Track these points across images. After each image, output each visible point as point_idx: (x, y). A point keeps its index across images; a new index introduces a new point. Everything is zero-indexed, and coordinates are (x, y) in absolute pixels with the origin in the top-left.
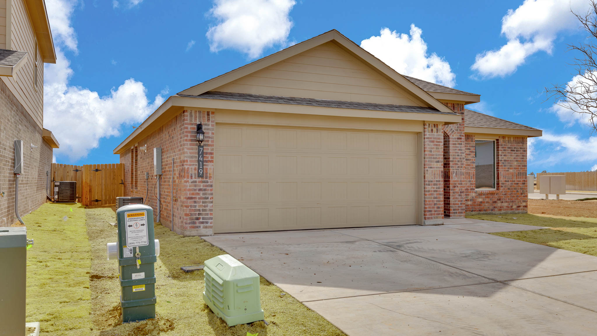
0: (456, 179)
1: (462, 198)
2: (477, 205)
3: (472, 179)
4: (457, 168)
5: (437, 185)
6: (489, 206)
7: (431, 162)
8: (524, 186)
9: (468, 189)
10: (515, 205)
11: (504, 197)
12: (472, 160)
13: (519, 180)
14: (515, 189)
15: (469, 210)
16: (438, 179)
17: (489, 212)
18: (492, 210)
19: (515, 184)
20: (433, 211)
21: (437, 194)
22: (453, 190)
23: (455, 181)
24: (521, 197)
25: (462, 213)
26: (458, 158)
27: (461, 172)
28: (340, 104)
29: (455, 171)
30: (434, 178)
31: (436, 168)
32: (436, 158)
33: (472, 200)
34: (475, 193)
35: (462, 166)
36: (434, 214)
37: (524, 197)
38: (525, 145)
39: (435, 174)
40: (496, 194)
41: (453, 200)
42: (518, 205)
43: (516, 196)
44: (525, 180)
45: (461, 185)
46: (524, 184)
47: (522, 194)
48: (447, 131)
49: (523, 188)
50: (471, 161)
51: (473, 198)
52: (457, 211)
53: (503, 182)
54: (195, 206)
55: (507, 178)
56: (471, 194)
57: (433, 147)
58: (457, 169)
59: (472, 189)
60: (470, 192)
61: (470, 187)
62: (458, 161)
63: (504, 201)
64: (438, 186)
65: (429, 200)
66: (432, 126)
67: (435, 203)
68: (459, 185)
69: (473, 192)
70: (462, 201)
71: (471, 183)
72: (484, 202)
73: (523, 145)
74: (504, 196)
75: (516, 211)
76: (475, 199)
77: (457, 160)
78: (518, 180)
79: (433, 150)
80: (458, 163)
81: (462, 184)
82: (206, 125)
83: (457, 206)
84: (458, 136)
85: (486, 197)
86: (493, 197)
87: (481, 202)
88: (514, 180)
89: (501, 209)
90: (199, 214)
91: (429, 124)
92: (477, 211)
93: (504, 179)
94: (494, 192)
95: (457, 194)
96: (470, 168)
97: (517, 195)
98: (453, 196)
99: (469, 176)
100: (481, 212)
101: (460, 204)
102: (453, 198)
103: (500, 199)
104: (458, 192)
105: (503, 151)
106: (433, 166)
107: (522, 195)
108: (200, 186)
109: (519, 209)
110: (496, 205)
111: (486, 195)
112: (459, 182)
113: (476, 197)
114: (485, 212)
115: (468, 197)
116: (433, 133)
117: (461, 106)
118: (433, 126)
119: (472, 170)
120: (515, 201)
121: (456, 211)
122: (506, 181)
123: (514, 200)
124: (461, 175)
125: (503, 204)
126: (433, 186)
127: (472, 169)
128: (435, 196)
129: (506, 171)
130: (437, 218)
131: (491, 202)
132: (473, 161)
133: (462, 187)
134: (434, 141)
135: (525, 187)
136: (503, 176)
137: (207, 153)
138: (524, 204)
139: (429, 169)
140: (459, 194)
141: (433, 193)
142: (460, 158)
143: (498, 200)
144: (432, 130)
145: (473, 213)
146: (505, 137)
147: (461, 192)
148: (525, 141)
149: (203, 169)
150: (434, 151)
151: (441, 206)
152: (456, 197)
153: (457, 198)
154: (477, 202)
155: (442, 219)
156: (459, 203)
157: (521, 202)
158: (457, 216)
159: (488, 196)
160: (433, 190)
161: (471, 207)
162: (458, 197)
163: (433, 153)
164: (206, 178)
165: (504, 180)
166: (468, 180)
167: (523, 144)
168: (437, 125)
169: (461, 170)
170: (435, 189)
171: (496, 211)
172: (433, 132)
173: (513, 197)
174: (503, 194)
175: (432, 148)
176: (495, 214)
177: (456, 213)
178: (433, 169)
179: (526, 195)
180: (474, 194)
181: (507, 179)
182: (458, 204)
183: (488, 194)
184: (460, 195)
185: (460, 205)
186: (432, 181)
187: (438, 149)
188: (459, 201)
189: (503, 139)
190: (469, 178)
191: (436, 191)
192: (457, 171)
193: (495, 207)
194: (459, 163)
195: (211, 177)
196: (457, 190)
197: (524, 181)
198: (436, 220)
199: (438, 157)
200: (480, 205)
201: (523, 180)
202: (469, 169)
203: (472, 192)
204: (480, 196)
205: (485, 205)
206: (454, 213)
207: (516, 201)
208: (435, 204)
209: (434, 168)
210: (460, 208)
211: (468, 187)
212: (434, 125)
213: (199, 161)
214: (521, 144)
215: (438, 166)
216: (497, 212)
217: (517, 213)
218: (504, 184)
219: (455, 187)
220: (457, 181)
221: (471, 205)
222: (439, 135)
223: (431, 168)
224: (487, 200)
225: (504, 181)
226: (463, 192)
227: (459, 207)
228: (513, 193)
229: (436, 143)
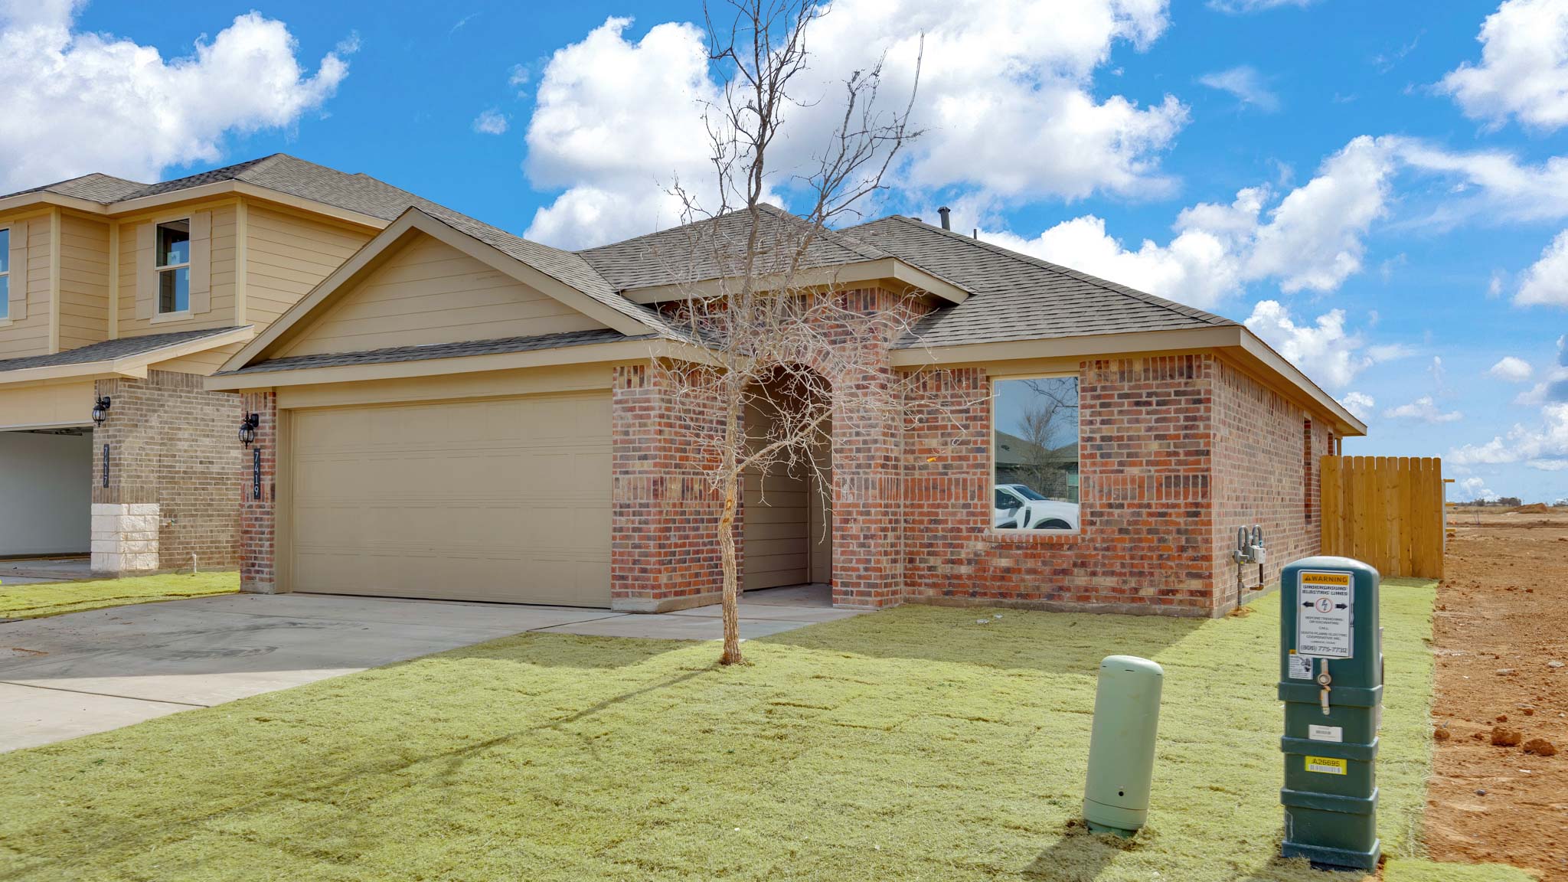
0: (851, 500)
1: (869, 553)
2: (994, 578)
3: (976, 501)
4: (854, 470)
5: (640, 514)
6: (1037, 584)
7: (627, 458)
8: (1196, 523)
9: (958, 528)
10: (1152, 586)
11: (1100, 557)
12: (975, 442)
13: (1172, 501)
14: (1149, 531)
15: (961, 592)
16: (644, 501)
17: (1035, 601)
18: (1050, 597)
19: (1150, 515)
20: (630, 578)
21: (641, 538)
22: (842, 529)
23: (849, 505)
24: (1177, 562)
25: (869, 594)
26: (859, 441)
27: (867, 480)
29: (848, 478)
30: (635, 498)
31: (640, 472)
32: (640, 449)
33: (975, 560)
34: (984, 540)
35: (870, 464)
36: (633, 586)
37: (1194, 559)
38: (1199, 381)
39: (635, 489)
40: (1066, 547)
41: (843, 558)
42: (1163, 587)
43: (1155, 555)
44: (1200, 500)
45: (868, 518)
46: (1197, 514)
47: (1182, 549)
48: (823, 369)
49: (1190, 528)
50: (972, 446)
51: (976, 554)
52: (855, 589)
53: (1098, 509)
54: (251, 545)
55: (1113, 496)
56: (972, 543)
57: (631, 422)
58: (853, 473)
59: (972, 530)
60: (968, 538)
61: (968, 522)
62: (858, 450)
63: (1099, 569)
64: (643, 518)
65: (621, 550)
66: (629, 372)
67: (637, 558)
68: (861, 515)
69: (976, 538)
70: (868, 561)
71: (972, 510)
72: (1019, 571)
73: (1190, 380)
74: (1101, 553)
75: (1157, 607)
76: (986, 558)
77: (854, 447)
78: (1164, 501)
79: (631, 430)
80: (858, 455)
81: (868, 513)
82: (262, 414)
83: (854, 574)
84: (858, 379)
85: (1026, 556)
86: (1053, 556)
87: (1008, 570)
88: (1146, 501)
89: (1087, 594)
90: (256, 558)
91: (622, 368)
92: (994, 595)
93: (1101, 498)
94: (1055, 539)
95: (854, 542)
96: (968, 466)
97: (1160, 553)
98: (842, 545)
99: (965, 489)
100: (1005, 601)
101: (862, 570)
102: (843, 553)
103: (1083, 565)
104: (857, 537)
105: (1098, 409)
106: (630, 469)
107: (1185, 555)
108: (256, 513)
109: (1171, 602)
110: (1066, 581)
111: (1027, 548)
112: (861, 509)
113: (988, 554)
114: (1020, 601)
115: (959, 553)
116: (632, 389)
117: (867, 296)
118: (632, 370)
119: (975, 474)
120: (1152, 574)
121: (849, 589)
122: (1110, 506)
123: (1146, 570)
124: (867, 488)
125: (1094, 578)
126: (632, 518)
127: (977, 468)
128: (637, 542)
129: (1112, 472)
130: (640, 595)
131: (1047, 569)
132: (979, 446)
133: (871, 522)
134: (635, 407)
135: (1199, 527)
136: (1097, 488)
137: (264, 460)
138: (1196, 584)
139: (620, 477)
140: (862, 540)
141: (631, 533)
142: (865, 442)
143: (1075, 565)
144: (629, 382)
145: (978, 600)
146: (1107, 362)
147: (866, 537)
148: (1199, 367)
149: (259, 486)
150: (634, 431)
151: (652, 566)
152: (851, 549)
153: (853, 553)
154: (992, 569)
155: (652, 600)
156: (861, 566)
157: (1178, 577)
158: (853, 603)
159: (1035, 552)
160: (631, 526)
161: (967, 582)
162: (855, 549)
163: (631, 437)
164: (263, 501)
165: (1104, 501)
166: (961, 502)
167: (1190, 377)
168: (642, 367)
169: (866, 473)
170: (637, 525)
171: (1067, 600)
172: (632, 386)
173: (1142, 558)
174: (1095, 549)
175: (629, 426)
176: (1062, 611)
177: (852, 595)
178: (631, 476)
179: (1203, 553)
180: (980, 546)
181: (1115, 499)
182: (858, 570)
183: (1034, 546)
184: (863, 545)
185: (862, 573)
186: (628, 506)
187: (645, 425)
188: (858, 561)
189: (1100, 368)
190: (965, 498)
191: (640, 530)
192: (855, 477)
193: (1061, 588)
194: (861, 455)
195: (267, 498)
196: (854, 528)
197: (1197, 505)
198: (639, 600)
199: (644, 445)
200: (1003, 578)
201: (1190, 500)
202: (965, 469)
203: (973, 538)
204: (1005, 552)
205: (1023, 580)
206: (846, 593)
207: (1157, 571)
208: (635, 562)
209: (634, 472)
210: (862, 581)
211: (961, 522)
212: (635, 368)
213: (255, 472)
214: (1183, 380)
215: (646, 468)
216: (1073, 604)
217: (1159, 612)
218: (1101, 514)
219: (846, 521)
220: (856, 505)
221: (969, 577)
222: (647, 392)
223: (627, 473)
224: (1030, 564)
225: (1102, 506)
226: (872, 537)
227: (859, 577)
228: (1143, 544)
229: (640, 413)
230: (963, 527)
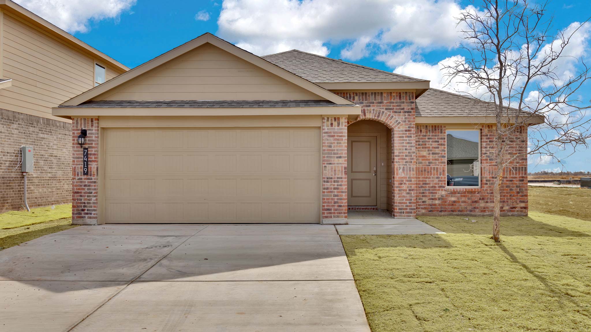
0: (403, 175)
1: (411, 196)
2: (449, 205)
3: (442, 176)
4: (405, 164)
5: (338, 182)
6: (466, 206)
7: (331, 157)
8: (523, 184)
9: (435, 186)
10: (508, 206)
11: (489, 196)
13: (515, 176)
14: (507, 187)
15: (436, 211)
16: (340, 176)
17: (465, 213)
18: (471, 211)
19: (507, 181)
20: (333, 209)
21: (338, 192)
22: (399, 187)
23: (402, 178)
24: (516, 197)
25: (411, 213)
26: (407, 152)
27: (410, 168)
28: (222, 104)
29: (402, 167)
30: (335, 175)
31: (337, 164)
32: (337, 154)
33: (441, 198)
34: (445, 191)
35: (412, 161)
36: (334, 213)
37: (522, 196)
38: (523, 134)
39: (335, 171)
40: (477, 193)
41: (399, 198)
42: (511, 206)
43: (509, 195)
44: (524, 175)
45: (411, 182)
46: (523, 181)
47: (518, 193)
48: (391, 122)
49: (521, 185)
50: (440, 155)
51: (442, 196)
52: (405, 211)
53: (488, 179)
54: (81, 200)
55: (494, 174)
56: (440, 192)
57: (333, 142)
58: (404, 165)
59: (441, 187)
60: (439, 190)
61: (439, 184)
62: (406, 156)
63: (489, 200)
64: (339, 183)
65: (328, 197)
66: (331, 120)
67: (336, 201)
68: (408, 182)
69: (442, 190)
70: (411, 200)
71: (440, 179)
72: (459, 202)
73: (521, 134)
74: (489, 195)
75: (509, 213)
76: (446, 197)
77: (404, 154)
78: (512, 176)
79: (333, 145)
80: (406, 158)
81: (411, 181)
82: (90, 130)
83: (405, 205)
84: (406, 128)
85: (461, 196)
86: (472, 196)
87: (455, 202)
88: (505, 176)
89: (485, 209)
90: (84, 206)
91: (328, 118)
92: (449, 211)
93: (489, 175)
94: (473, 190)
95: (404, 192)
96: (439, 163)
97: (510, 194)
98: (399, 194)
99: (437, 171)
100: (454, 213)
101: (408, 203)
102: (399, 197)
103: (483, 199)
104: (406, 190)
105: (488, 143)
106: (332, 162)
107: (519, 195)
108: (85, 182)
109: (514, 211)
110: (477, 205)
111: (462, 193)
112: (408, 179)
113: (447, 196)
114: (459, 213)
115: (435, 196)
116: (333, 127)
117: (410, 95)
118: (333, 119)
119: (441, 166)
120: (507, 202)
121: (402, 211)
122: (493, 178)
123: (506, 200)
124: (410, 171)
125: (487, 204)
126: (333, 183)
127: (442, 163)
128: (336, 194)
129: (494, 165)
130: (338, 217)
131: (470, 201)
132: (443, 155)
133: (411, 184)
134: (335, 135)
135: (524, 185)
136: (488, 171)
137: (91, 154)
138: (523, 205)
139: (327, 165)
140: (408, 191)
141: (333, 190)
142: (409, 153)
143: (480, 199)
144: (332, 124)
145: (443, 213)
146: (492, 126)
147: (410, 190)
148: (524, 129)
149: (87, 168)
150: (334, 146)
151: (344, 204)
152: (403, 195)
153: (404, 196)
154: (448, 201)
155: (344, 219)
156: (408, 202)
157: (517, 202)
158: (404, 216)
159: (465, 195)
160: (333, 187)
161: (438, 206)
162: (405, 195)
163: (332, 148)
164: (91, 176)
165: (491, 176)
166: (436, 176)
167: (521, 133)
168: (339, 118)
169: (410, 165)
170: (336, 186)
171: (477, 212)
172: (333, 126)
173: (504, 196)
174: (487, 193)
175: (332, 143)
176: (475, 216)
177: (403, 213)
178: (333, 165)
179: (525, 194)
180: (443, 193)
181: (494, 175)
182: (406, 203)
183: (465, 192)
184: (408, 193)
185: (408, 204)
186: (331, 178)
187: (340, 143)
188: (406, 200)
189: (489, 128)
190: (437, 174)
191: (338, 189)
192: (405, 166)
193: (475, 208)
194: (407, 158)
195: (95, 175)
196: (404, 187)
197: (523, 177)
198: (337, 219)
199: (339, 152)
200: (453, 205)
201: (521, 175)
202: (437, 164)
203: (441, 190)
204: (454, 195)
205: (460, 205)
206: (401, 213)
207: (509, 201)
208: (335, 203)
209: (335, 164)
210: (408, 208)
211: (436, 184)
212: (335, 119)
213: (84, 161)
214: (518, 134)
215: (340, 162)
216: (479, 213)
217: (510, 215)
218: (490, 181)
219: (401, 184)
220: (406, 178)
221: (439, 205)
222: (341, 129)
223: (330, 164)
224: (463, 199)
225: (490, 178)
226: (413, 190)
227: (407, 206)
228: (505, 191)
229: (338, 138)
230: (437, 186)
